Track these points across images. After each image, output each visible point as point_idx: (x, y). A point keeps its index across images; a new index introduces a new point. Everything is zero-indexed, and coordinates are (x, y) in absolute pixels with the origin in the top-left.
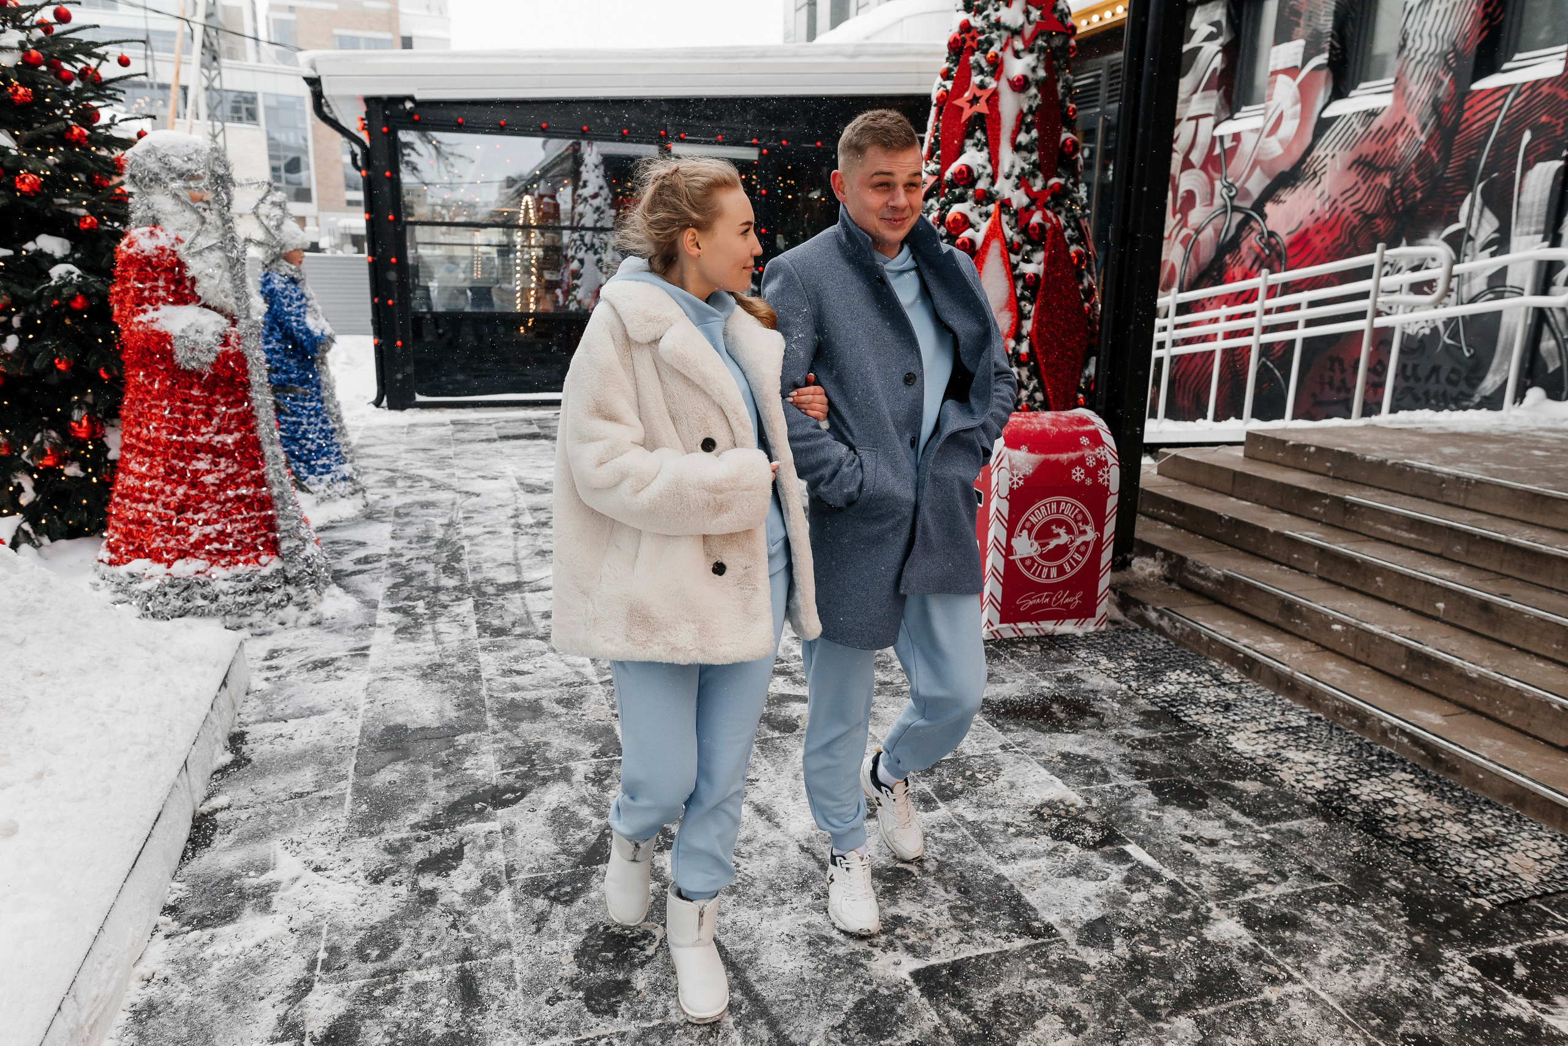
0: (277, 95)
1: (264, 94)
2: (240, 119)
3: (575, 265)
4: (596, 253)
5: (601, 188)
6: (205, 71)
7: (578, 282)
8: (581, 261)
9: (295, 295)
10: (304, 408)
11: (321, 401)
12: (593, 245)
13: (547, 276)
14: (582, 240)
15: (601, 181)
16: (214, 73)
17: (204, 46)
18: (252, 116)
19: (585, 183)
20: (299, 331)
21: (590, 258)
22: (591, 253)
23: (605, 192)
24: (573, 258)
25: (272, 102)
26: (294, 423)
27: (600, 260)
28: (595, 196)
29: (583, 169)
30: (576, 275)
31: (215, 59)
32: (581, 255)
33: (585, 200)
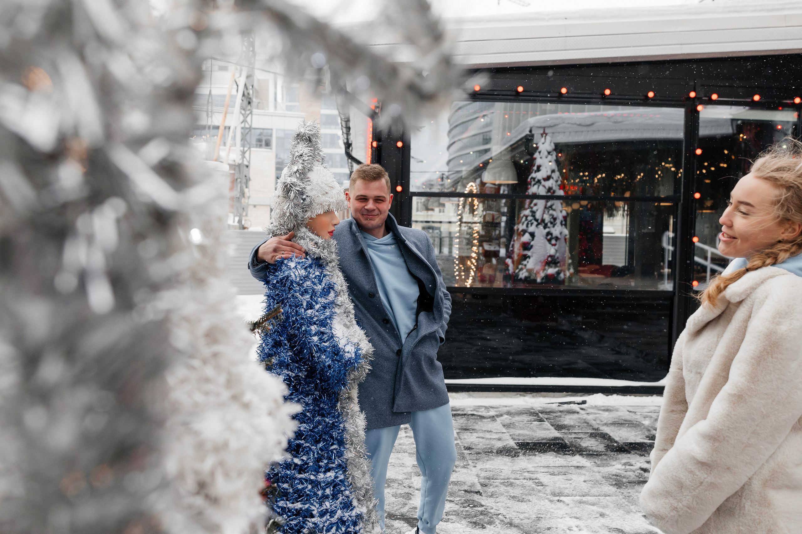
0: (284, 130)
1: (277, 130)
2: (261, 146)
3: (526, 238)
4: (545, 227)
5: (553, 171)
6: (243, 112)
7: (529, 253)
8: (532, 235)
9: (319, 288)
10: (316, 484)
11: (343, 467)
12: (543, 220)
13: (487, 247)
14: (534, 216)
15: (553, 165)
16: (248, 112)
17: (244, 95)
18: (268, 144)
19: (539, 168)
20: (322, 351)
21: (540, 232)
22: (541, 227)
23: (556, 175)
24: (524, 232)
25: (281, 134)
26: (298, 513)
27: (549, 234)
28: (548, 178)
29: (536, 155)
30: (526, 246)
31: (249, 103)
32: (532, 229)
33: (539, 182)
